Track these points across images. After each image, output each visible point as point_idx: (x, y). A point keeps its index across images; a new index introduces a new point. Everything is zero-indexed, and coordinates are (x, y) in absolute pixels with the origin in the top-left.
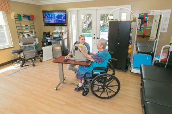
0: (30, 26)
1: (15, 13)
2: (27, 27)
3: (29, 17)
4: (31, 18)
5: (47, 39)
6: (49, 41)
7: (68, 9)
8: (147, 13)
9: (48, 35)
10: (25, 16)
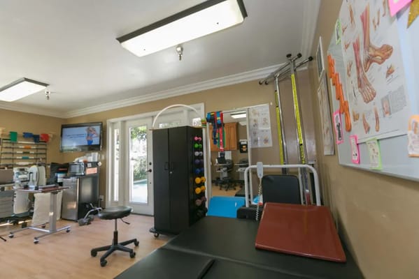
0: (37, 154)
1: (4, 128)
2: (26, 156)
3: (36, 138)
4: (41, 140)
5: (57, 178)
6: (59, 180)
7: (108, 121)
8: (219, 110)
9: (60, 169)
10: (27, 136)
